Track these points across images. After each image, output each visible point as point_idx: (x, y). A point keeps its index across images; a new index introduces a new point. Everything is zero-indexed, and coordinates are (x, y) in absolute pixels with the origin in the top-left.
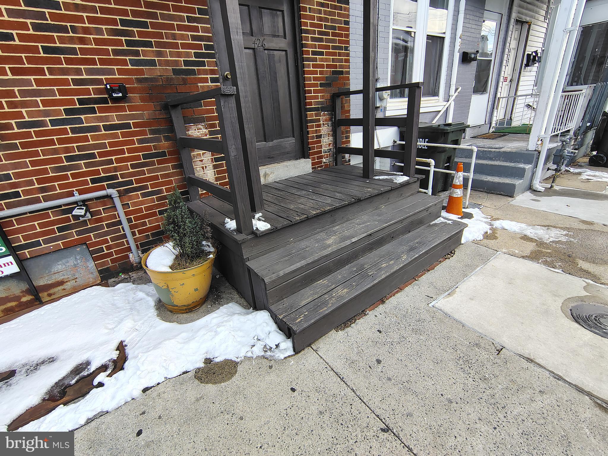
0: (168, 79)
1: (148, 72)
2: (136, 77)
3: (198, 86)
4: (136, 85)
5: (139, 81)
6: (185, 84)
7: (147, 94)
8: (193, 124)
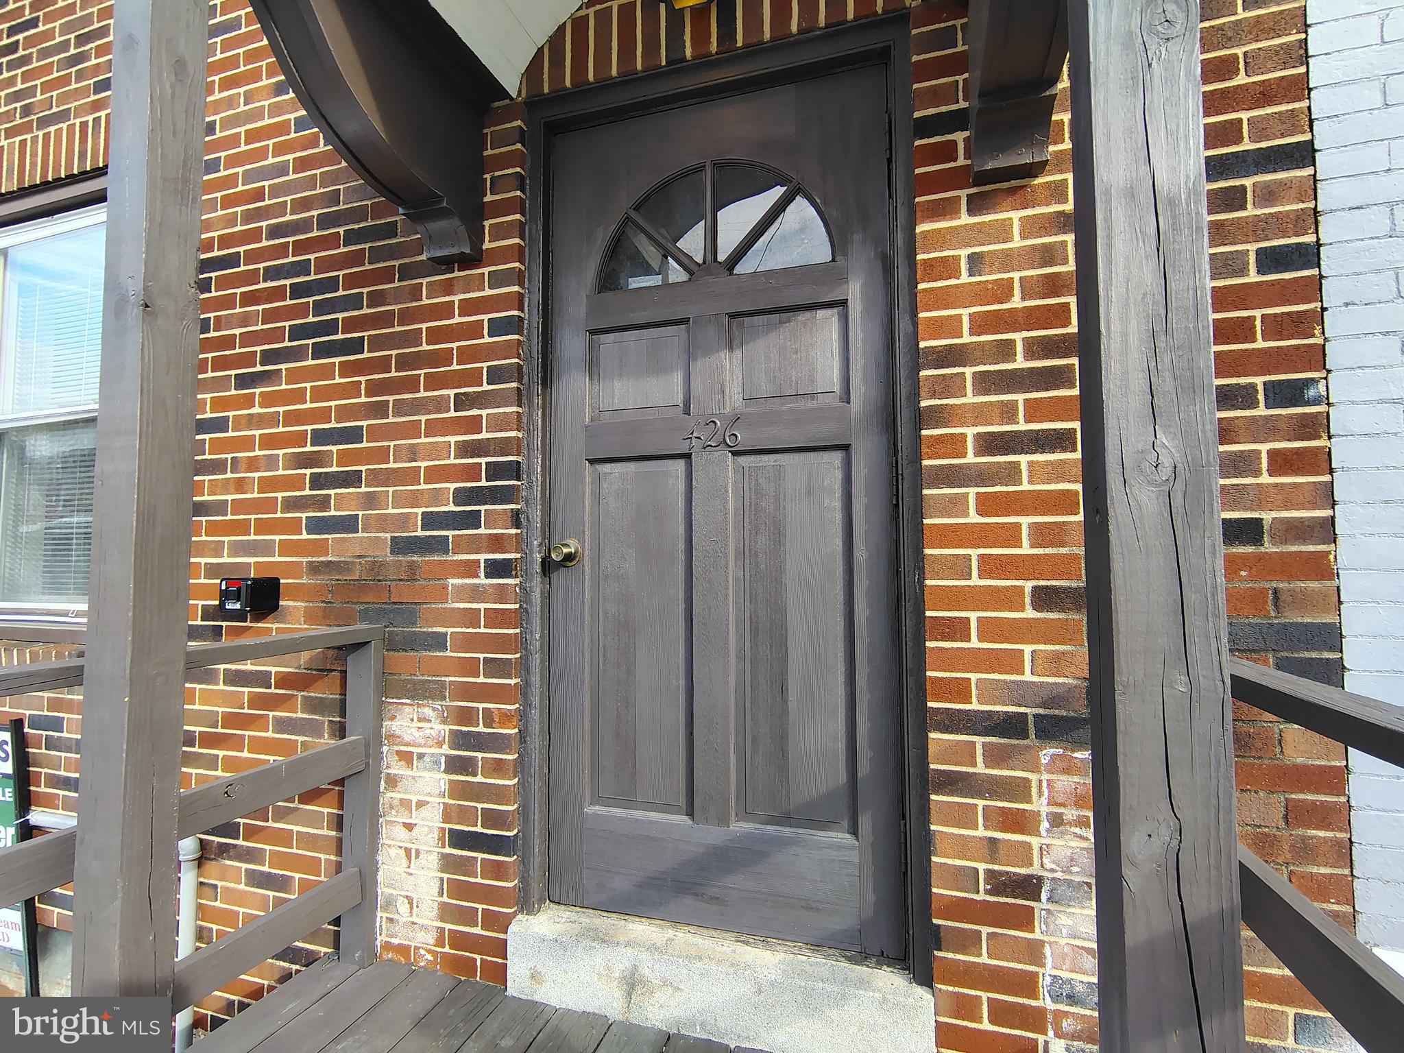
0: (377, 567)
1: (336, 547)
2: (310, 559)
3: (445, 587)
4: (305, 580)
5: (314, 569)
6: (412, 579)
7: (323, 602)
8: (408, 701)
